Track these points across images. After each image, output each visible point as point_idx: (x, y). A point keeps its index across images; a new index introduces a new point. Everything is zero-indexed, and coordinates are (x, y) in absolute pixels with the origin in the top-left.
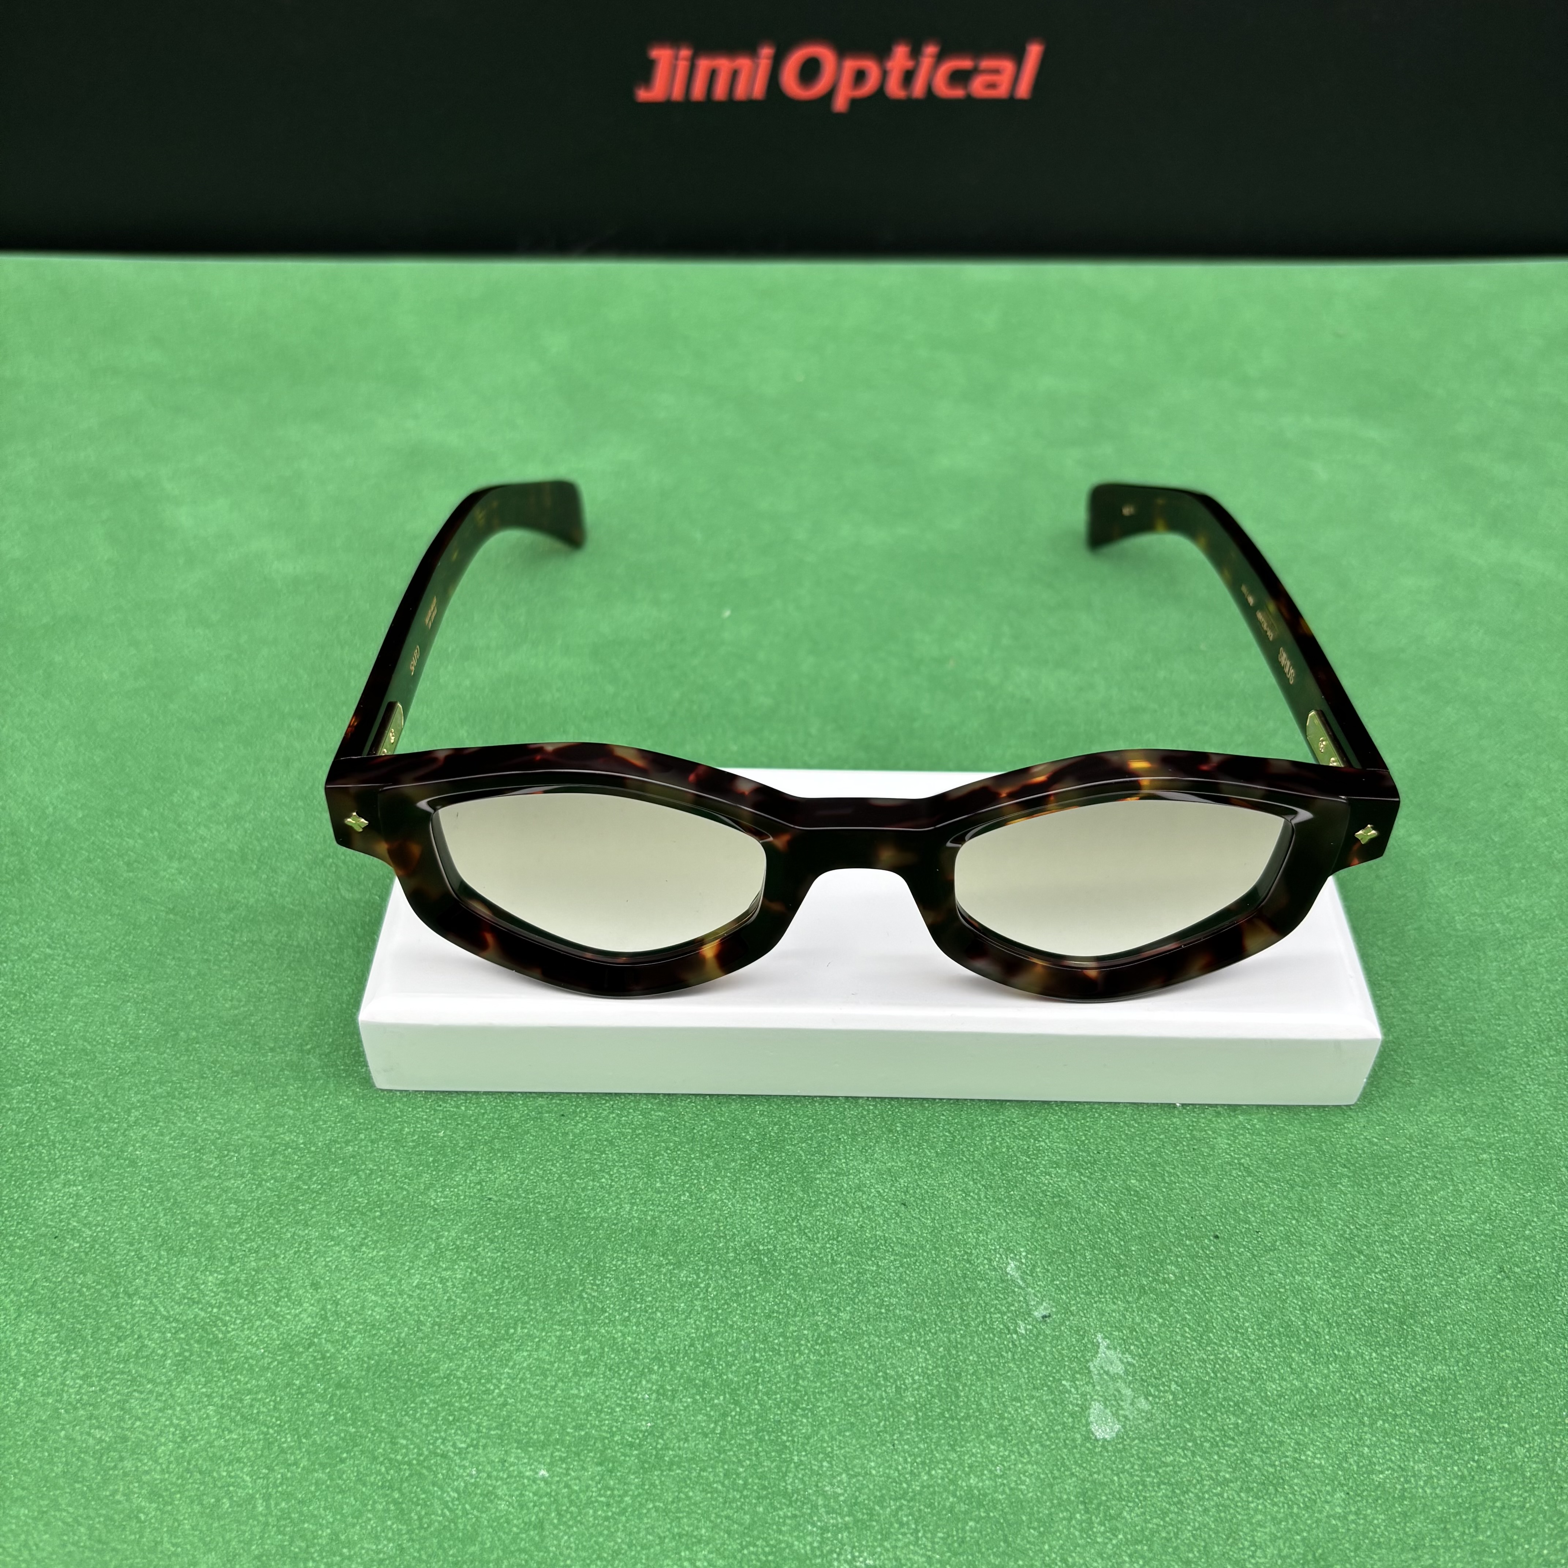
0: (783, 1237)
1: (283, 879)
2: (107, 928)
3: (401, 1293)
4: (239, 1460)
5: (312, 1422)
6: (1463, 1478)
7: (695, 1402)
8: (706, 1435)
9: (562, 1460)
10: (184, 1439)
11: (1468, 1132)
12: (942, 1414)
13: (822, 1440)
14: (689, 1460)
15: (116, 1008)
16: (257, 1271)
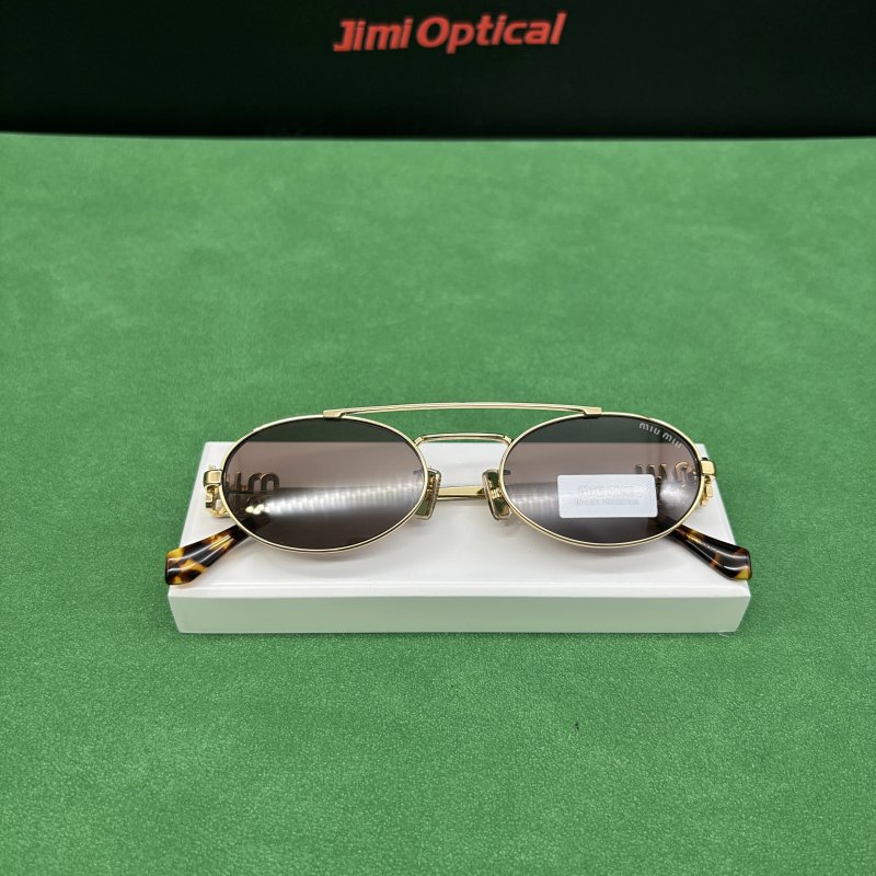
0: (414, 715)
1: (124, 509)
2: (22, 539)
3: (196, 754)
4: (104, 856)
5: (145, 834)
6: (798, 849)
7: (365, 814)
8: (371, 833)
9: (290, 850)
10: (72, 844)
11: (799, 646)
12: (505, 819)
13: (437, 834)
14: (362, 849)
15: (28, 587)
16: (113, 743)
